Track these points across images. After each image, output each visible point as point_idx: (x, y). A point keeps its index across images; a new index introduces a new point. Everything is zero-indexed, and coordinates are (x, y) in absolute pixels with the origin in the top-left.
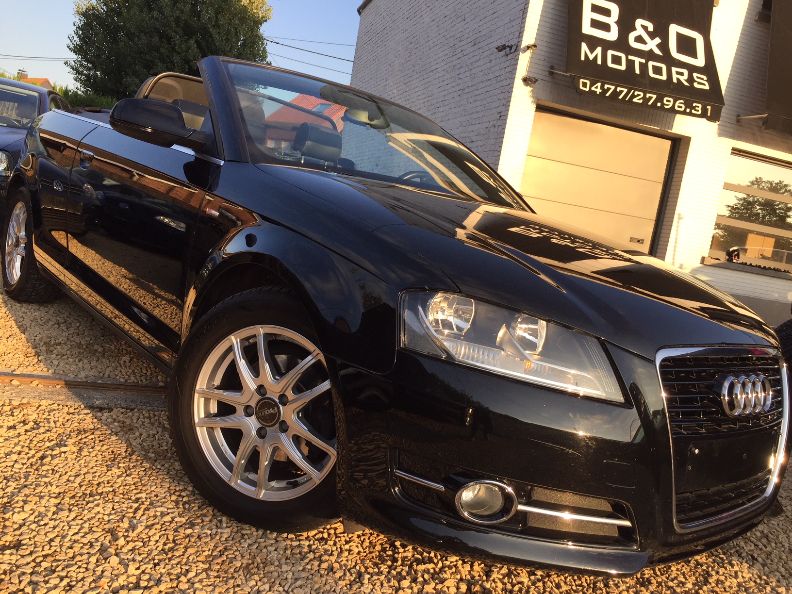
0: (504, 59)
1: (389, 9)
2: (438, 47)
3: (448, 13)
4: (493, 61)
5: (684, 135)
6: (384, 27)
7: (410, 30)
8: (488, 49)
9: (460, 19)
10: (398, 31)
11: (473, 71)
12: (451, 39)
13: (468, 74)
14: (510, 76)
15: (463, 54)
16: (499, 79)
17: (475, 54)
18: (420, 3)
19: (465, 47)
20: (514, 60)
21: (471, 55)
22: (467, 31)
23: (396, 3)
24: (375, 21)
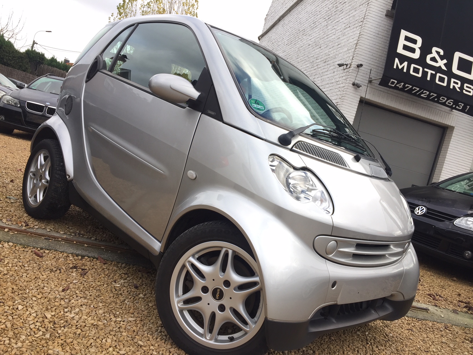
0: (342, 72)
1: (277, 39)
2: (303, 62)
3: (311, 43)
4: (336, 72)
5: (450, 124)
6: (273, 49)
7: (287, 51)
8: (332, 65)
9: (318, 47)
10: (281, 51)
11: (323, 77)
12: (312, 58)
13: (319, 79)
14: (345, 82)
15: (318, 67)
16: (338, 83)
17: (324, 67)
18: (295, 36)
19: (319, 63)
20: (348, 73)
21: (322, 68)
22: (321, 54)
23: (281, 36)
24: (268, 45)
